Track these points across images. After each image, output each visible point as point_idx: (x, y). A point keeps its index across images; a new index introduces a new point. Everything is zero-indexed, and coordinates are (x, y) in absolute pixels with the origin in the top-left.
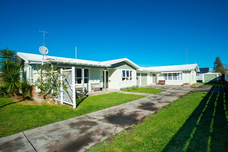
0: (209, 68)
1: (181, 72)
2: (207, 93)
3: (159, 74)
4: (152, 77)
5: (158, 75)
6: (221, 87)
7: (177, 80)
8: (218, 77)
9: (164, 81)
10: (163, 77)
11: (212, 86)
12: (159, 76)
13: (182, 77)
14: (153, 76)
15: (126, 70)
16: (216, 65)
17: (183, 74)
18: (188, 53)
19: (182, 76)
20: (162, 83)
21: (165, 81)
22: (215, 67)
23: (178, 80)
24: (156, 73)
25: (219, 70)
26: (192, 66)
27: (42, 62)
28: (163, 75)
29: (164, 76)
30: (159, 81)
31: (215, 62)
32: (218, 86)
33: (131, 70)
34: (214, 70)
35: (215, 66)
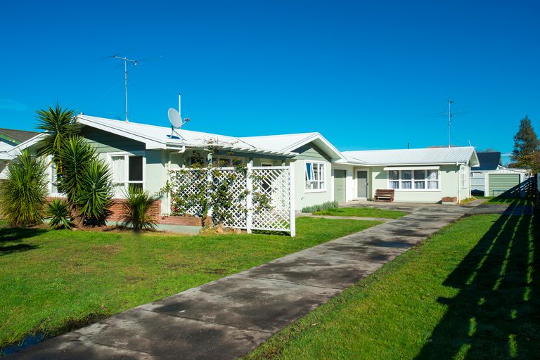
0: (500, 153)
1: (438, 168)
2: (499, 216)
3: (378, 173)
4: (356, 179)
5: (375, 174)
6: (529, 205)
7: (424, 188)
8: (525, 182)
9: (391, 192)
10: (388, 180)
11: (509, 204)
12: (377, 177)
13: (437, 182)
14: (358, 177)
15: (312, 162)
16: (520, 143)
17: (440, 172)
18: (451, 115)
19: (437, 178)
20: (385, 195)
21: (393, 191)
22: (519, 149)
23: (428, 188)
24: (368, 170)
25: (529, 159)
26: (464, 153)
27: (181, 147)
28: (388, 176)
29: (390, 178)
30: (378, 191)
31: (518, 134)
32: (522, 204)
33: (322, 162)
34: (513, 159)
35: (517, 145)
